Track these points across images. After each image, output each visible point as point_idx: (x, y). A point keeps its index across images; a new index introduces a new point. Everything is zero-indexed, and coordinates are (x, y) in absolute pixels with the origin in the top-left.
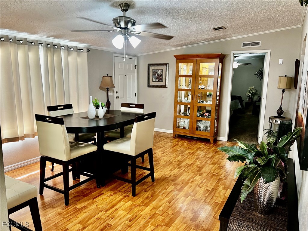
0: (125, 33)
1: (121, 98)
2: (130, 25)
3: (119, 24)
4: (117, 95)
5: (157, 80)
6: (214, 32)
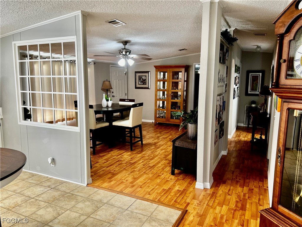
0: (125, 57)
1: (116, 97)
2: (128, 53)
3: (122, 53)
4: (113, 94)
5: (142, 83)
6: (180, 51)
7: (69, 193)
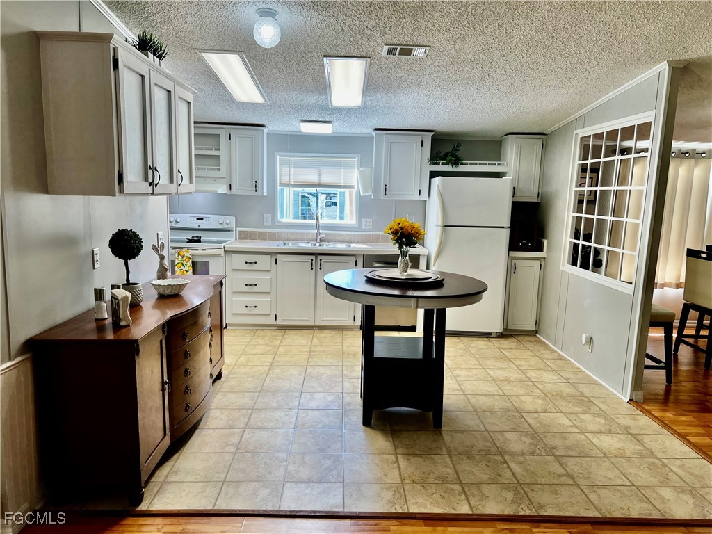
7: (587, 397)
